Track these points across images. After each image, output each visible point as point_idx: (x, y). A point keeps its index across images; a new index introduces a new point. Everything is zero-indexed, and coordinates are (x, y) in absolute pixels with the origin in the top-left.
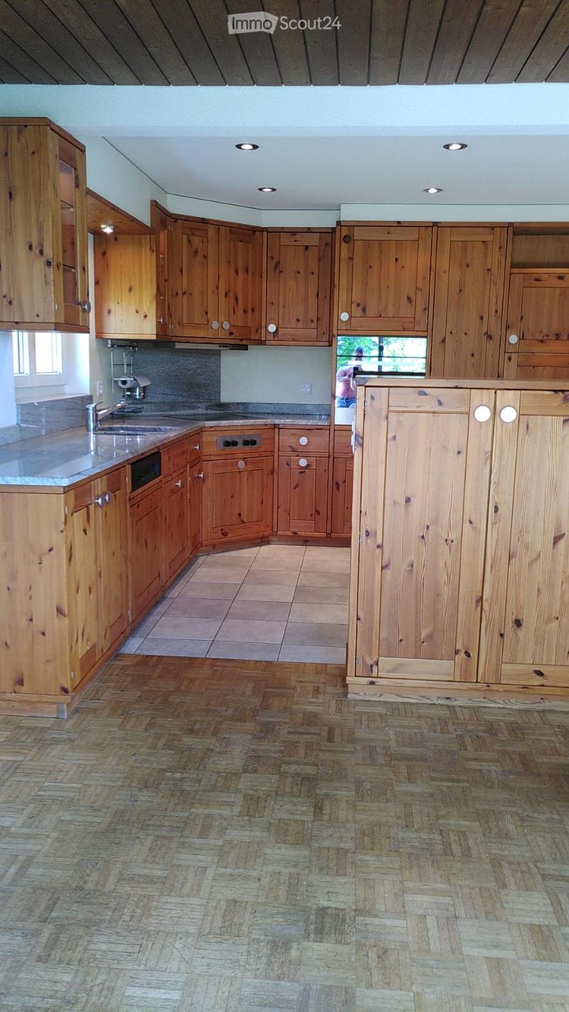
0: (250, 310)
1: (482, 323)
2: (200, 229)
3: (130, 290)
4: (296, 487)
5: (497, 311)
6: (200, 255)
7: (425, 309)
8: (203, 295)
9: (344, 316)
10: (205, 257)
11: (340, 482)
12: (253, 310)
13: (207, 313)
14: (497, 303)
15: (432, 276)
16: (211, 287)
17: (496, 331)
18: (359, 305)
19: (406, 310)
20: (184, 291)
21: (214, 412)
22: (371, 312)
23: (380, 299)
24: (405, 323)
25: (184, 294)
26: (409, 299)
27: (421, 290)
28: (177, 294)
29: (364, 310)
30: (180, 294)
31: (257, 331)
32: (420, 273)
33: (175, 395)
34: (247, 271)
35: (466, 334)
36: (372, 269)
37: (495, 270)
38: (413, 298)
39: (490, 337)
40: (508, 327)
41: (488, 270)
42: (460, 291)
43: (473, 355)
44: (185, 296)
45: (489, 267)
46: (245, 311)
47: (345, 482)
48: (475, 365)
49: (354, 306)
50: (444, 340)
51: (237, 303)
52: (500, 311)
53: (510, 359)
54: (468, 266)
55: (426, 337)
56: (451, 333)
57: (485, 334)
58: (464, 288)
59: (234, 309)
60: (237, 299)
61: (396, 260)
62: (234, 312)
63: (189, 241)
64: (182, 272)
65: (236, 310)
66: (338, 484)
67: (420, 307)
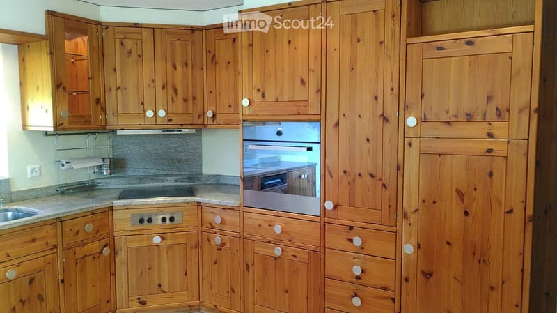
0: (191, 99)
1: (377, 103)
2: (133, 33)
3: (38, 89)
4: (216, 262)
5: (392, 89)
6: (134, 55)
7: (318, 91)
8: (138, 89)
9: (246, 102)
10: (139, 56)
11: (250, 264)
12: (194, 98)
13: (143, 104)
14: (392, 80)
15: (324, 56)
16: (147, 81)
17: (392, 111)
18: (259, 90)
19: (300, 93)
20: (118, 86)
21: (184, 184)
22: (270, 96)
23: (276, 82)
24: (300, 106)
25: (118, 88)
26: (302, 81)
27: (313, 71)
28: (111, 89)
29: (263, 96)
30: (114, 89)
31: (199, 116)
32: (312, 55)
33: (156, 169)
34: (186, 64)
35: (360, 116)
36: (268, 53)
37: (388, 43)
38: (306, 80)
39: (386, 119)
40: (406, 107)
41: (381, 43)
42: (352, 69)
43: (368, 140)
44: (119, 91)
45: (382, 40)
46: (185, 100)
47: (253, 264)
48: (371, 152)
49: (255, 91)
50: (337, 124)
51: (176, 93)
52: (396, 91)
53: (410, 144)
54: (359, 41)
55: (319, 121)
56: (344, 115)
57: (381, 116)
58: (356, 66)
59: (172, 99)
60: (175, 90)
61: (290, 42)
62: (173, 102)
63: (122, 44)
64: (115, 70)
65: (175, 100)
66: (247, 265)
67: (313, 88)
